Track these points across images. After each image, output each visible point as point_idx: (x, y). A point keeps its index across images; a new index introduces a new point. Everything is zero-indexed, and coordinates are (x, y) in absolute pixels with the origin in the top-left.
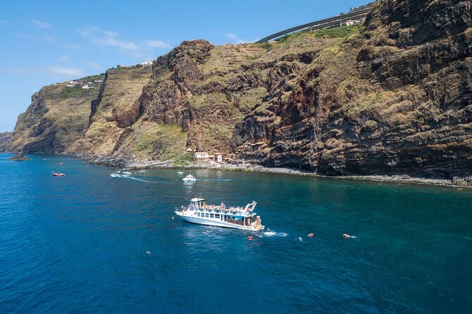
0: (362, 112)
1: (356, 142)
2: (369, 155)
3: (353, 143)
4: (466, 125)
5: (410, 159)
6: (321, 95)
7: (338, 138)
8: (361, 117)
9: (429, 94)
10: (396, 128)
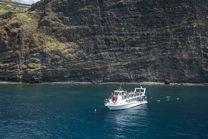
0: (52, 51)
1: (49, 66)
2: (56, 72)
3: (46, 66)
4: (97, 61)
5: (75, 74)
6: (23, 39)
7: (37, 63)
8: (51, 54)
9: (81, 47)
10: (69, 59)
